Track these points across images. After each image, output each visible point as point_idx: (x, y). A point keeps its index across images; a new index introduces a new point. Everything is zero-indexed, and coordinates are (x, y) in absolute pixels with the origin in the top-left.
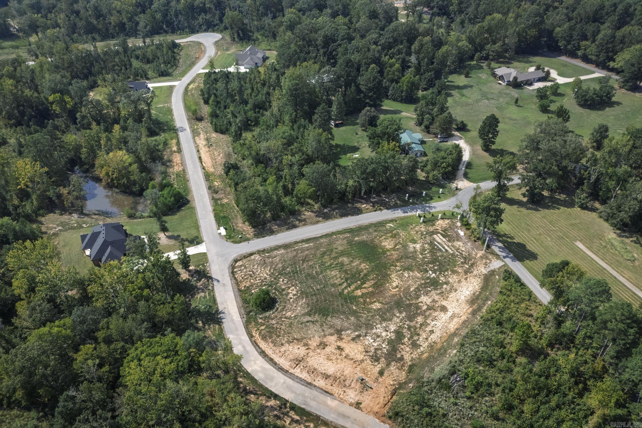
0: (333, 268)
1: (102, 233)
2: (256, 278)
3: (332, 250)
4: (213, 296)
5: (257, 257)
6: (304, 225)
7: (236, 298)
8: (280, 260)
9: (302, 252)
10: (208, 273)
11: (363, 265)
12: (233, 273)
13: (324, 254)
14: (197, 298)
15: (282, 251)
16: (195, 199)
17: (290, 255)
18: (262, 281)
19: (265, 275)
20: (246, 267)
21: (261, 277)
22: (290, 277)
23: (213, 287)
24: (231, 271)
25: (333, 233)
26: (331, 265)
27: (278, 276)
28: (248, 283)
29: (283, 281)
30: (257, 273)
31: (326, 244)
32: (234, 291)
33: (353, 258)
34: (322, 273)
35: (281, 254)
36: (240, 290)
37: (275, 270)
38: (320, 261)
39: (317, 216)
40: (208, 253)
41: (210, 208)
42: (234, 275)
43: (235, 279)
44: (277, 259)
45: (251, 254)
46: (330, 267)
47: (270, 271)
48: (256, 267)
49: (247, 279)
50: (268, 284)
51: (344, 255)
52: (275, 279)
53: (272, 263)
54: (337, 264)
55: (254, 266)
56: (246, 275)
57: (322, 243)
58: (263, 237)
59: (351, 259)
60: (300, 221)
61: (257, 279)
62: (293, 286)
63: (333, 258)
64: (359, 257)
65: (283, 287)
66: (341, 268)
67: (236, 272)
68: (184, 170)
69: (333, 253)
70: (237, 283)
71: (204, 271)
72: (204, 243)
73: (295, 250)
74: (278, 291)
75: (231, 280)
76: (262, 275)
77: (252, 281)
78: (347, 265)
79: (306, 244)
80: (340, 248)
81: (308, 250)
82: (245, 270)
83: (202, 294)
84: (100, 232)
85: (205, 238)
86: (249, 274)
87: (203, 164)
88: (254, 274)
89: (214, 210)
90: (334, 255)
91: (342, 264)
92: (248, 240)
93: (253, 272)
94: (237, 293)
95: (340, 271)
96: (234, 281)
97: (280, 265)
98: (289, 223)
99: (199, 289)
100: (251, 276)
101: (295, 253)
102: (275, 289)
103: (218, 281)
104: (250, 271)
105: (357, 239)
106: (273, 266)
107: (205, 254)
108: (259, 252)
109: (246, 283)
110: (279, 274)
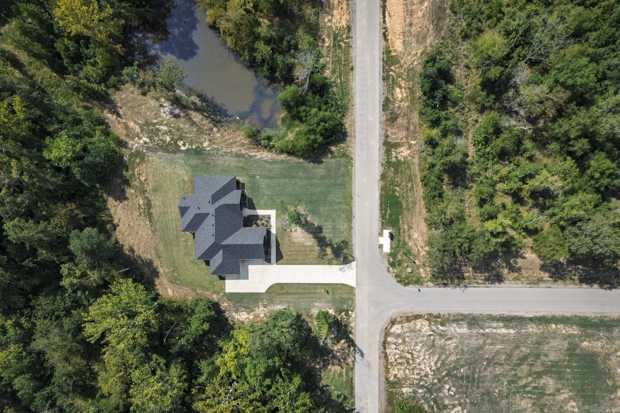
0: (528, 392)
1: (210, 216)
2: (413, 369)
3: (538, 356)
4: (352, 379)
6: (516, 279)
7: (379, 395)
8: (456, 347)
9: (492, 344)
10: (351, 333)
11: (573, 403)
12: (385, 344)
13: (523, 359)
14: (331, 370)
15: (464, 330)
16: (357, 134)
17: (474, 343)
18: (421, 379)
19: (428, 369)
20: (404, 342)
21: (421, 369)
22: (461, 386)
23: (353, 362)
24: (383, 339)
25: (555, 320)
26: (525, 386)
27: (444, 377)
28: (401, 372)
29: (449, 390)
30: (418, 361)
31: (534, 338)
32: (379, 380)
33: (563, 385)
34: (507, 397)
35: (462, 336)
36: (387, 379)
37: (443, 364)
38: (513, 373)
39: (543, 268)
40: (356, 291)
41: (377, 171)
42: (385, 348)
43: (386, 356)
44: (451, 344)
45: (417, 317)
46: (522, 390)
47: (436, 363)
48: (418, 348)
49: (401, 364)
50: (426, 388)
51: (552, 372)
52: (439, 381)
53: (443, 348)
54: (535, 388)
55: (416, 344)
56: (401, 357)
57: (529, 335)
58: (445, 285)
59: (560, 386)
60: (512, 269)
61: (416, 371)
62: (460, 405)
63: (535, 373)
64: (572, 385)
65: (447, 402)
66: (538, 399)
67: (389, 343)
68: (349, 28)
69: (538, 363)
70: (387, 365)
71: (346, 326)
72: (354, 264)
73: (483, 335)
74: (438, 407)
75: (380, 357)
76: (422, 366)
77: (407, 371)
78: (550, 395)
79: (506, 327)
80: (552, 357)
81: (503, 342)
82: (402, 347)
83: (338, 368)
84: (207, 214)
85: (357, 253)
86: (405, 357)
87: (387, 18)
88: (413, 360)
89: (383, 177)
90: (538, 368)
91: (541, 392)
92: (418, 281)
93: (412, 354)
94: (383, 386)
95: (533, 404)
96: (383, 360)
97: (453, 358)
98: (493, 269)
99: (334, 357)
100: (408, 363)
101: (481, 342)
102: (435, 400)
103: (362, 355)
104: (408, 352)
105: (585, 344)
106: (444, 357)
107: (352, 288)
109: (399, 369)
110: (447, 375)
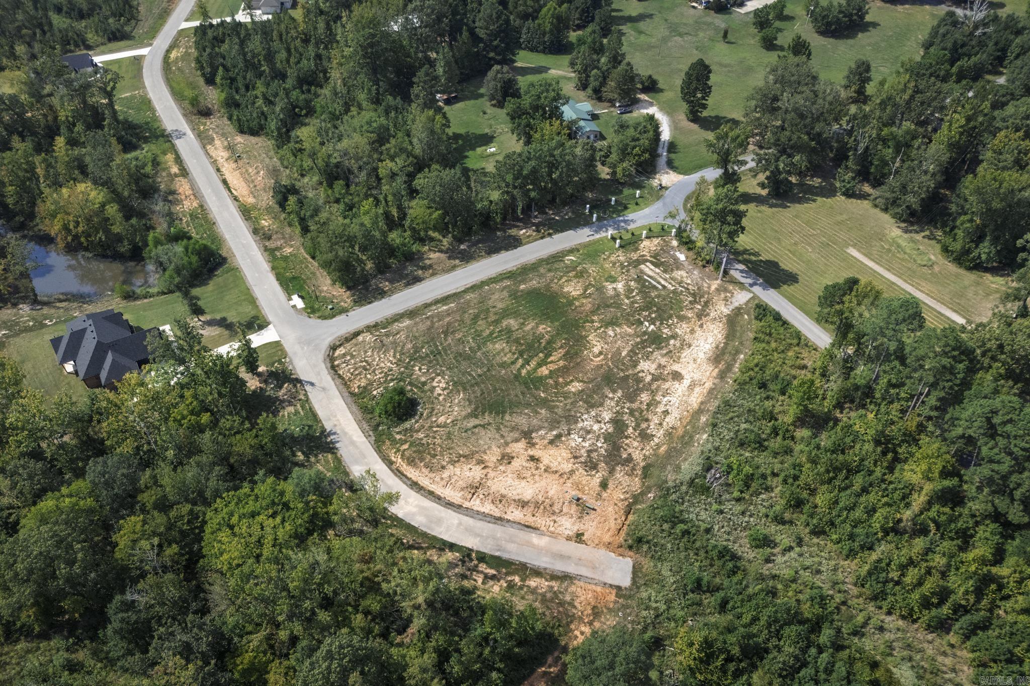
0: (496, 338)
1: (88, 331)
2: (374, 371)
3: (487, 311)
4: (310, 409)
5: (368, 337)
6: (433, 275)
7: (349, 408)
8: (407, 337)
9: (440, 320)
10: (291, 374)
11: (541, 327)
12: (334, 368)
13: (476, 318)
14: (283, 416)
15: (407, 322)
16: (236, 253)
17: (422, 327)
18: (386, 375)
19: (389, 364)
20: (353, 357)
21: (381, 368)
22: (430, 362)
23: (306, 395)
24: (329, 365)
25: (483, 283)
26: (491, 334)
27: (409, 362)
28: (363, 380)
29: (420, 369)
30: (375, 363)
31: (475, 301)
32: (342, 397)
33: (524, 319)
34: (479, 349)
35: (407, 327)
36: (352, 394)
37: (402, 354)
38: (473, 331)
39: (449, 258)
40: (283, 342)
41: (265, 266)
42: (336, 371)
43: (340, 376)
44: (402, 336)
45: (357, 334)
46: (490, 338)
47: (394, 357)
48: (369, 353)
49: (360, 374)
50: (396, 379)
51: (508, 315)
52: (406, 368)
53: (394, 343)
54: (500, 331)
55: (366, 352)
56: (356, 369)
57: (469, 301)
58: (370, 303)
59: (522, 321)
60: (424, 268)
61: (377, 372)
62: (438, 375)
63: (493, 322)
64: (532, 315)
65: (423, 379)
66: (509, 337)
67: (338, 366)
68: (201, 206)
69: (491, 315)
70: (345, 383)
71: (283, 372)
72: (271, 326)
73: (428, 318)
74: (417, 387)
75: (333, 379)
76: (382, 365)
77: (369, 376)
78: (517, 330)
79: (443, 305)
80: (500, 305)
81: (449, 315)
82: (353, 361)
83: (291, 409)
84: (84, 331)
85: (270, 318)
86: (360, 367)
87: (234, 191)
88: (369, 365)
89: (273, 268)
90: (492, 318)
91: (509, 331)
92: (344, 311)
93: (366, 362)
94: (349, 400)
95: (507, 342)
96: (339, 381)
97: (409, 346)
98: (407, 275)
99: (283, 401)
100: (366, 370)
101: (429, 323)
102: (410, 384)
103: (312, 384)
104: (362, 362)
105: (522, 287)
106: (399, 349)
107: (277, 343)
108: (369, 329)
109: (359, 381)
110: (411, 360)
